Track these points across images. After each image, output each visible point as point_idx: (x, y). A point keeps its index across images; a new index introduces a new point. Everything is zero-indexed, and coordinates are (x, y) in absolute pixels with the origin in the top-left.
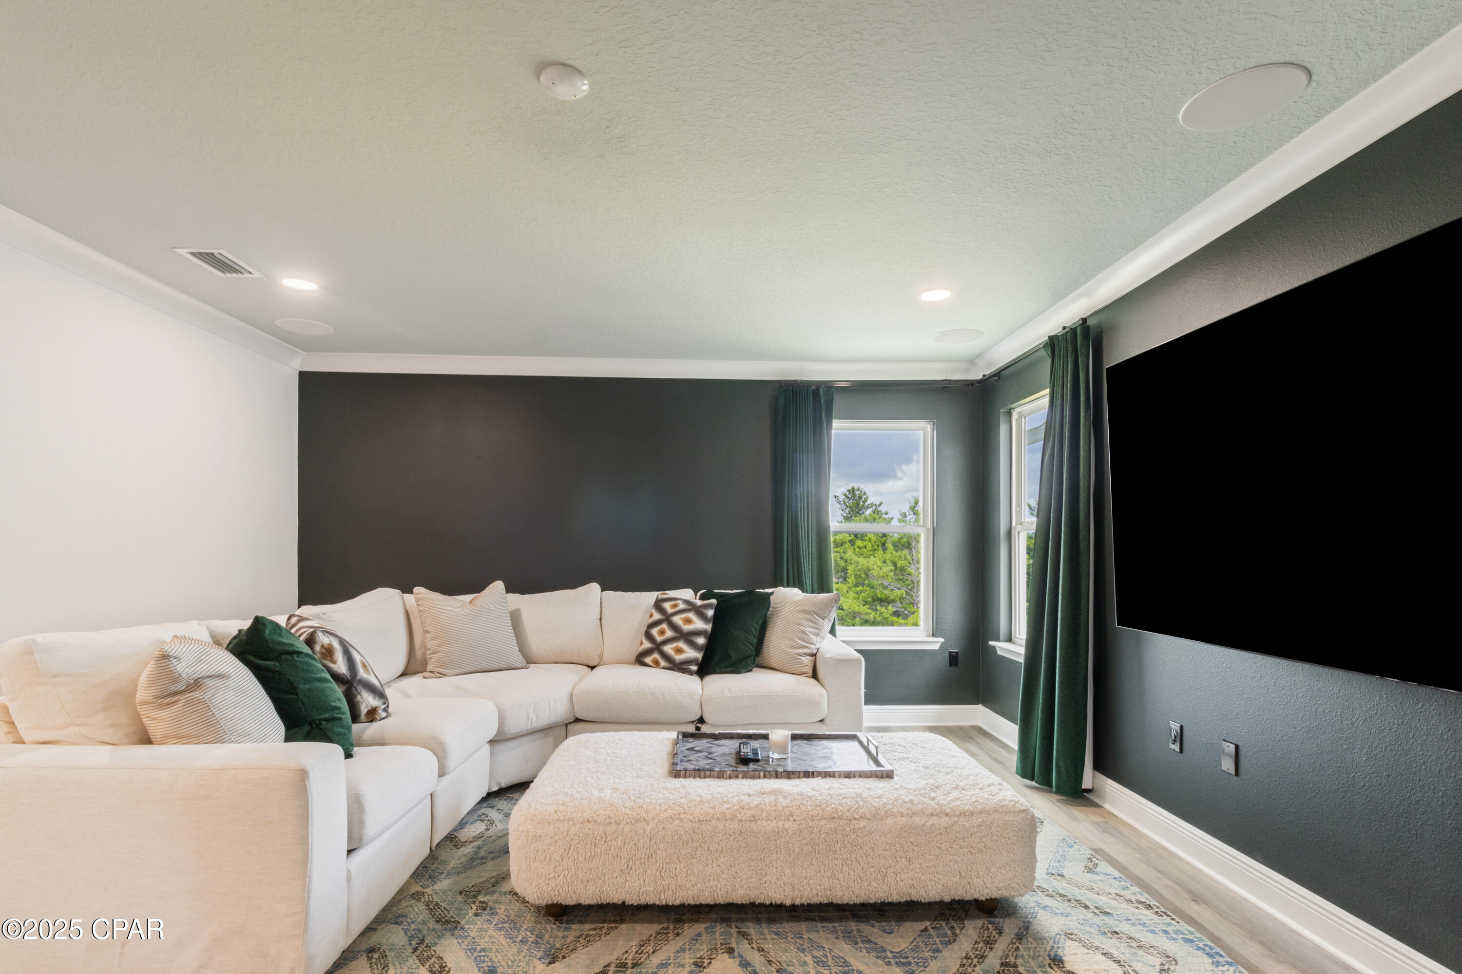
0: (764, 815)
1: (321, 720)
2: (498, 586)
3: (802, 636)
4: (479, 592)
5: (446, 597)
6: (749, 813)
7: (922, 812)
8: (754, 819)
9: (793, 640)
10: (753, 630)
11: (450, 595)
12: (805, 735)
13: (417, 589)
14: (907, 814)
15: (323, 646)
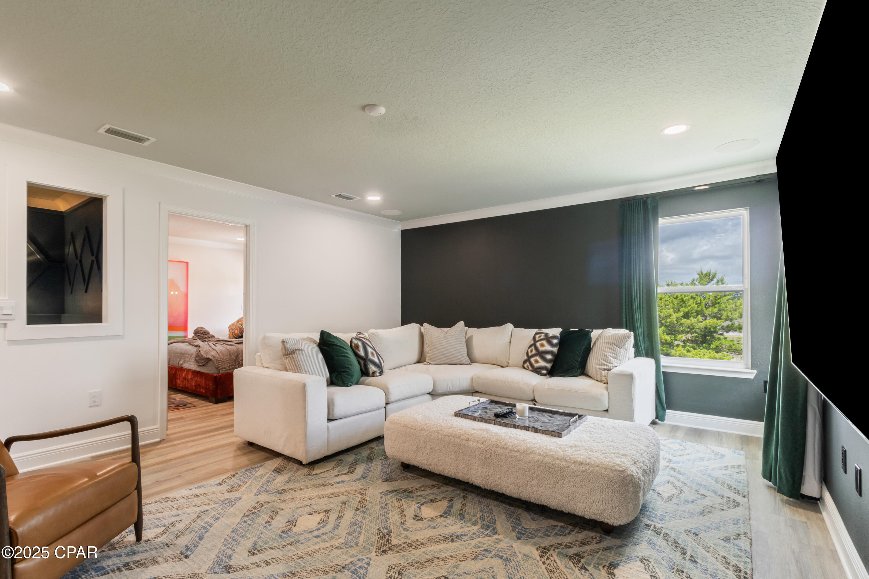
0: (472, 439)
1: (341, 371)
2: (462, 323)
3: (604, 358)
4: (450, 327)
5: (437, 328)
6: (467, 436)
7: (552, 456)
8: (468, 440)
9: (599, 360)
10: (577, 352)
11: (438, 327)
12: (554, 411)
13: (425, 324)
14: (543, 455)
15: (355, 344)
